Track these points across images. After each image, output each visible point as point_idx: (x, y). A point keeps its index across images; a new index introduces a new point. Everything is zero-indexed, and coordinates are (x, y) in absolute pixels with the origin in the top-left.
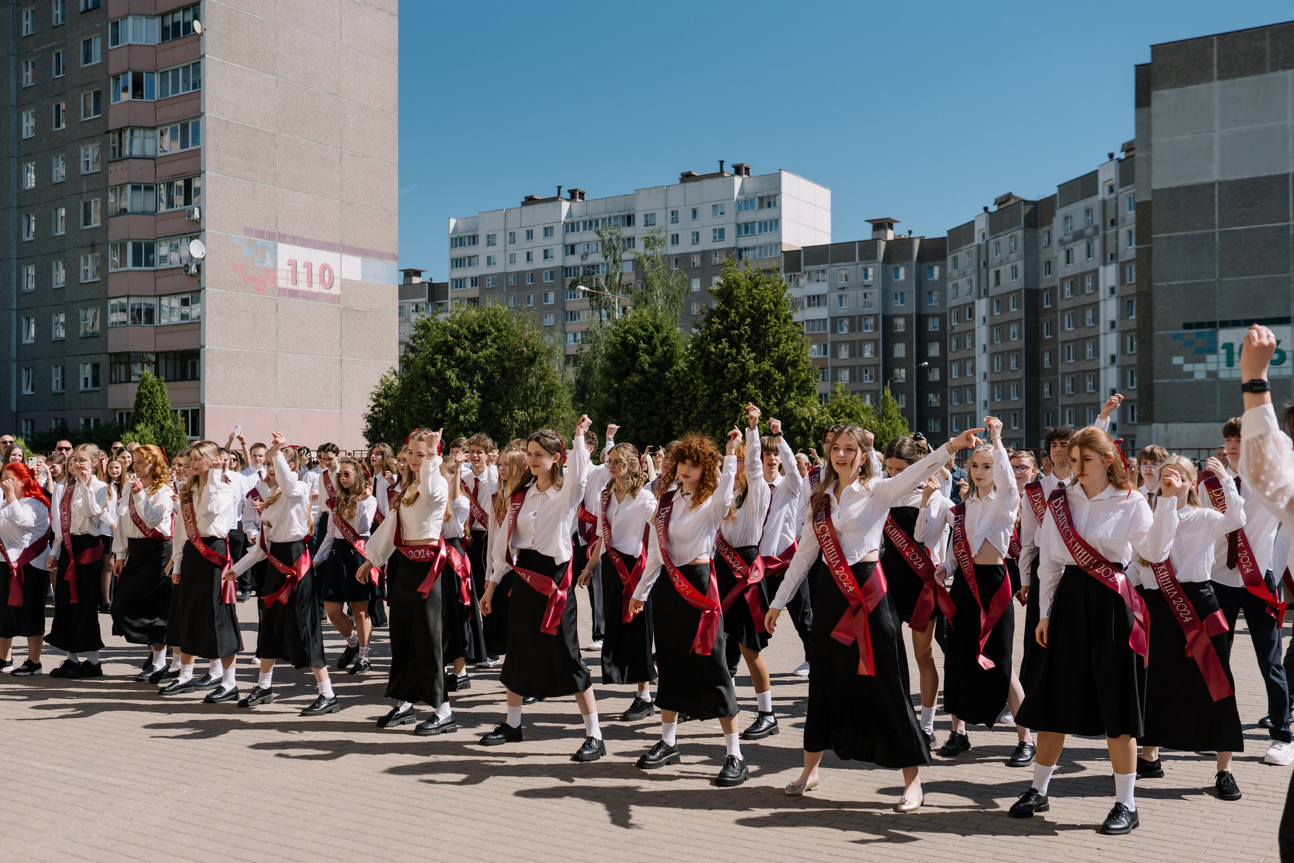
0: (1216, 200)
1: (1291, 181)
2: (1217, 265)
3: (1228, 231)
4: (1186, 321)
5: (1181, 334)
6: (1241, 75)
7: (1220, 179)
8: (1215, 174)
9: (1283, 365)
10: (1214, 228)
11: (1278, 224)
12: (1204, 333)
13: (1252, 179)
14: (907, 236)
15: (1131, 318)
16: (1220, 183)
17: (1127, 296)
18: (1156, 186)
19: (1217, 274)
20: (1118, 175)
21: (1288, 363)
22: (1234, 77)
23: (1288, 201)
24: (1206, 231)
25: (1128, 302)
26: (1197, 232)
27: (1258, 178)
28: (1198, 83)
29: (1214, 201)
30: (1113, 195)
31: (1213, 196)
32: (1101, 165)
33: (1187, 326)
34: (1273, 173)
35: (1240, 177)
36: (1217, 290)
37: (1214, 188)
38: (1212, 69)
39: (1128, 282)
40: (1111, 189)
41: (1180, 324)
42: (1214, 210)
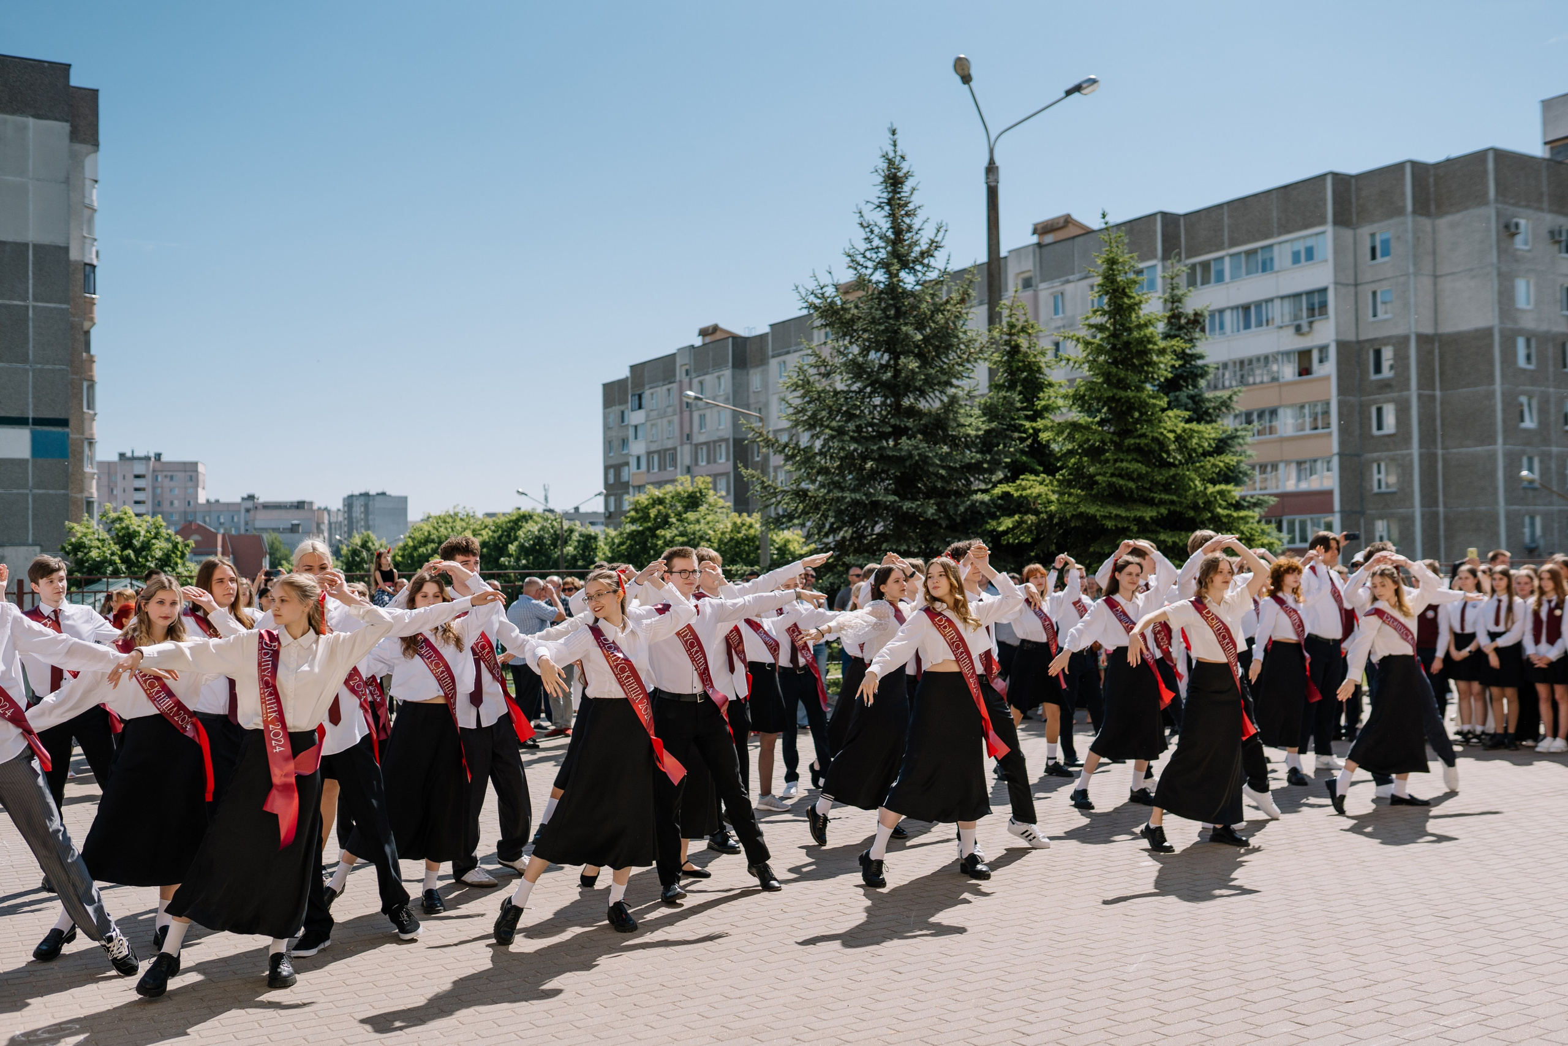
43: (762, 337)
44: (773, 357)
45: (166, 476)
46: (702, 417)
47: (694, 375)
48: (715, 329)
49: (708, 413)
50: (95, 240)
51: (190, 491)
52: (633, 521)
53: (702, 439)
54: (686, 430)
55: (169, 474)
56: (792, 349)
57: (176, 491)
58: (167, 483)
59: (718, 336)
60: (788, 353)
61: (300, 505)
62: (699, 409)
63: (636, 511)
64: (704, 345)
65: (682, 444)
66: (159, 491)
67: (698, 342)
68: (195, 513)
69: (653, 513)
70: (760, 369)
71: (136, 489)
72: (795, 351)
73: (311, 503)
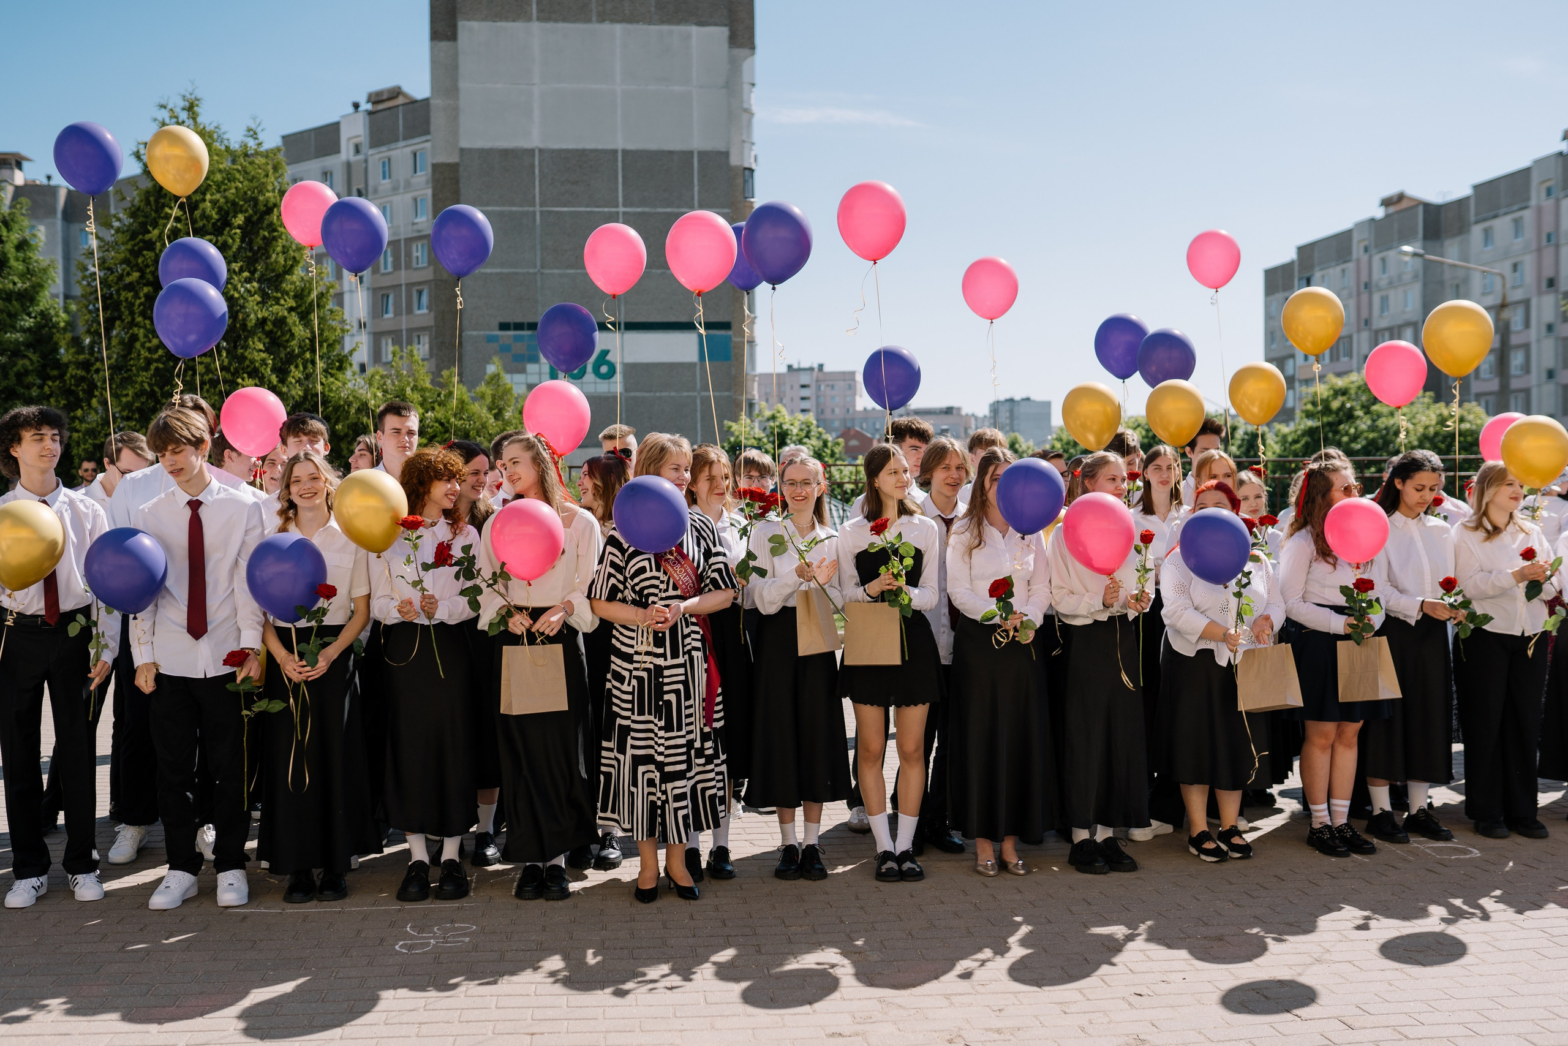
0: (537, 171)
1: (620, 158)
2: (538, 253)
3: (551, 212)
4: (502, 320)
5: (497, 336)
6: (564, 20)
7: (541, 146)
8: (534, 139)
9: (612, 380)
10: (534, 206)
11: (606, 210)
12: (523, 336)
13: (577, 150)
14: (45, 181)
15: (386, 316)
16: (541, 151)
17: (381, 288)
18: (464, 144)
19: (538, 263)
20: (368, 131)
21: (618, 377)
22: (556, 21)
23: (617, 183)
24: (526, 209)
25: (383, 295)
26: (514, 209)
27: (584, 151)
28: (514, 21)
29: (534, 173)
30: (360, 157)
31: (533, 166)
32: (344, 117)
33: (504, 326)
34: (600, 147)
35: (564, 146)
36: (539, 284)
37: (533, 156)
38: (531, 5)
39: (382, 270)
40: (357, 150)
41: (496, 324)
42: (534, 183)
43: (1461, 203)
44: (1477, 222)
45: (828, 386)
46: (1384, 300)
47: (1374, 251)
48: (1401, 197)
49: (1392, 294)
50: (753, 144)
51: (848, 399)
52: (1309, 415)
53: (1384, 324)
54: (1365, 314)
55: (830, 383)
56: (1502, 211)
57: (837, 399)
58: (829, 392)
59: (1404, 205)
60: (1496, 216)
61: (949, 411)
62: (1380, 289)
63: (1314, 404)
64: (1387, 216)
65: (1359, 331)
66: (822, 400)
67: (1379, 213)
68: (853, 420)
69: (1335, 405)
70: (1458, 239)
71: (803, 399)
72: (1506, 214)
73: (959, 409)
